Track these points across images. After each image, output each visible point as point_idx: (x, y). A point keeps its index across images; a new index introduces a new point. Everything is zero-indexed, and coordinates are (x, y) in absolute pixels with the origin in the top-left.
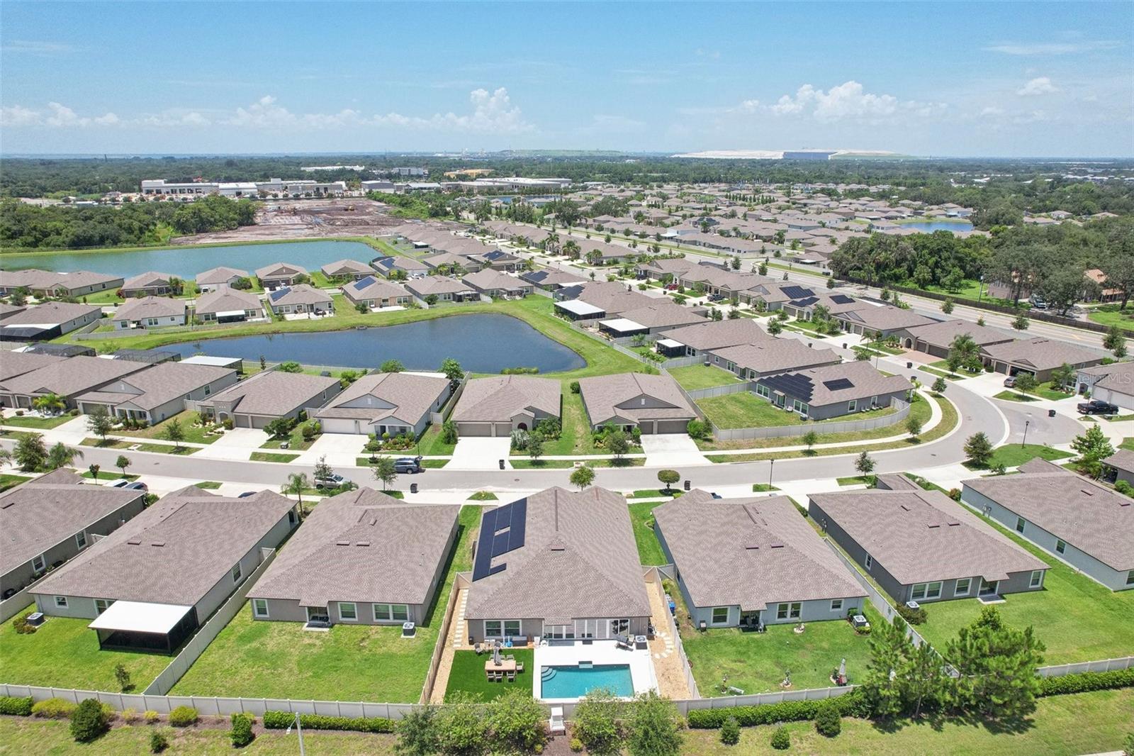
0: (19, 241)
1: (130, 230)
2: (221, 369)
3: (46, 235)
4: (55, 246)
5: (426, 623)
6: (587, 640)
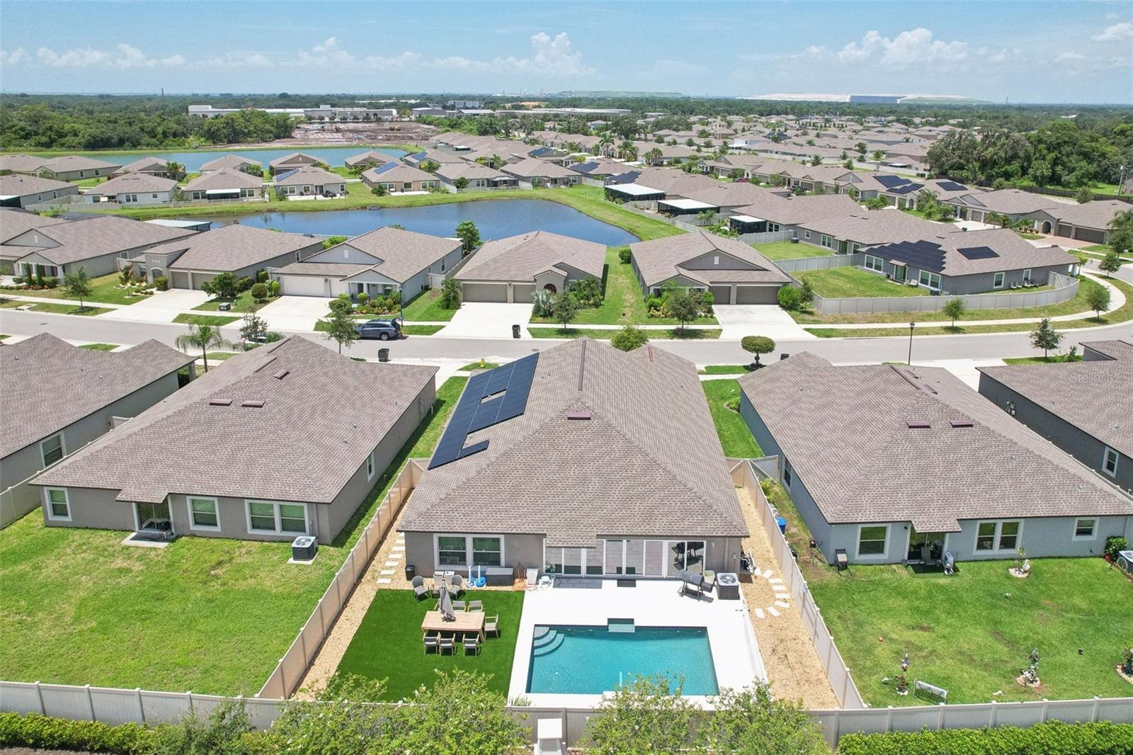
1: (152, 134)
2: (178, 230)
6: (627, 579)
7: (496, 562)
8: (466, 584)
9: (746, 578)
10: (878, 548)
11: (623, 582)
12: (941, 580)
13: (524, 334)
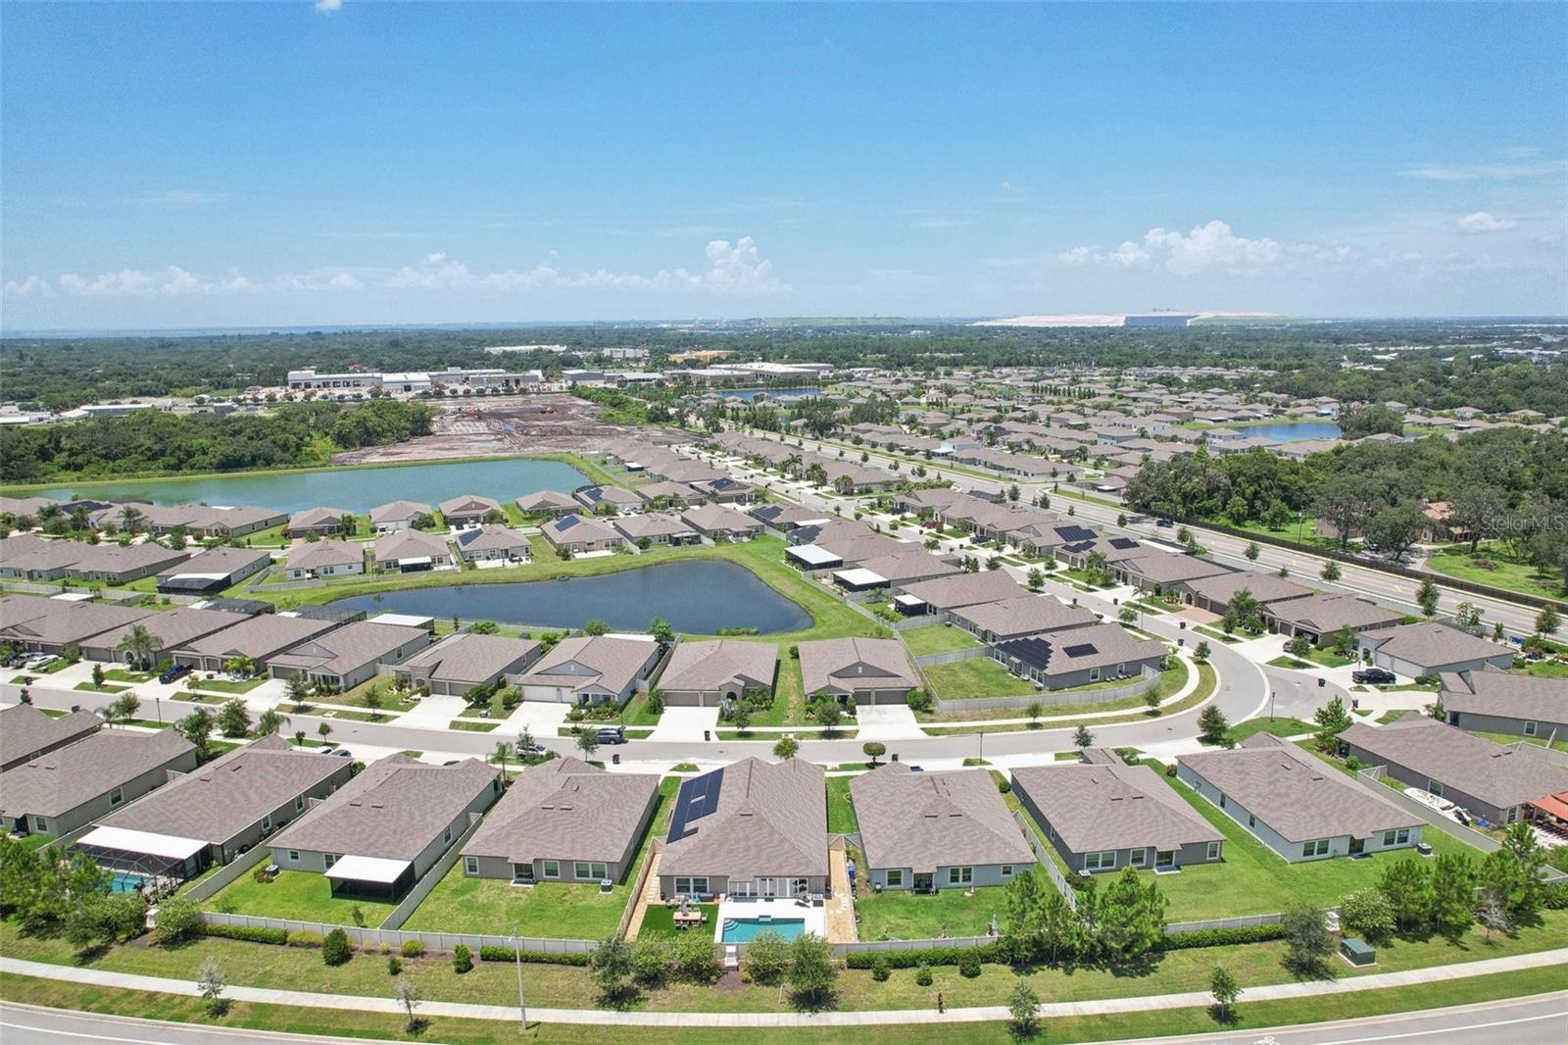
0: (160, 462)
1: (285, 447)
2: (413, 630)
3: (190, 455)
4: (200, 468)
5: (623, 881)
6: (770, 898)
7: (705, 891)
8: (691, 902)
9: (828, 896)
10: (898, 882)
11: (767, 900)
12: (927, 898)
13: (714, 738)
